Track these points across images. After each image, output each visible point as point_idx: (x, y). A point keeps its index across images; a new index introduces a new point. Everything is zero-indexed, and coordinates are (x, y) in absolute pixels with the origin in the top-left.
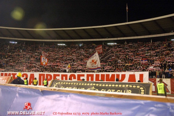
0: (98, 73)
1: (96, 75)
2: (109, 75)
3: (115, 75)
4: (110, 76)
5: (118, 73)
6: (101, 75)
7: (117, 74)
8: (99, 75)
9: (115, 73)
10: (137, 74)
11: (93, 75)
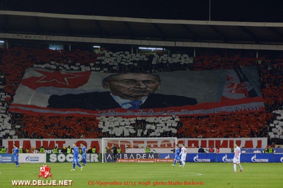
0: (204, 139)
1: (202, 141)
2: (220, 141)
3: (227, 141)
4: (221, 143)
5: (232, 139)
6: (209, 141)
7: (230, 141)
8: (206, 141)
9: (229, 139)
10: (255, 141)
11: (198, 141)
